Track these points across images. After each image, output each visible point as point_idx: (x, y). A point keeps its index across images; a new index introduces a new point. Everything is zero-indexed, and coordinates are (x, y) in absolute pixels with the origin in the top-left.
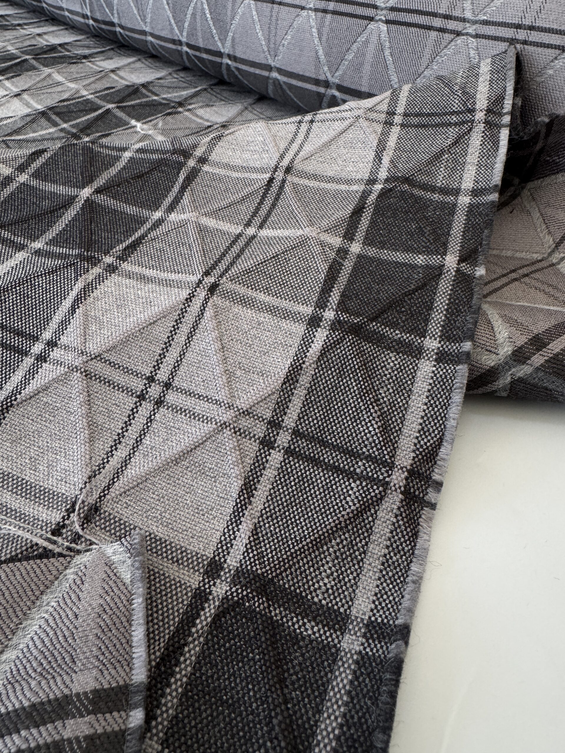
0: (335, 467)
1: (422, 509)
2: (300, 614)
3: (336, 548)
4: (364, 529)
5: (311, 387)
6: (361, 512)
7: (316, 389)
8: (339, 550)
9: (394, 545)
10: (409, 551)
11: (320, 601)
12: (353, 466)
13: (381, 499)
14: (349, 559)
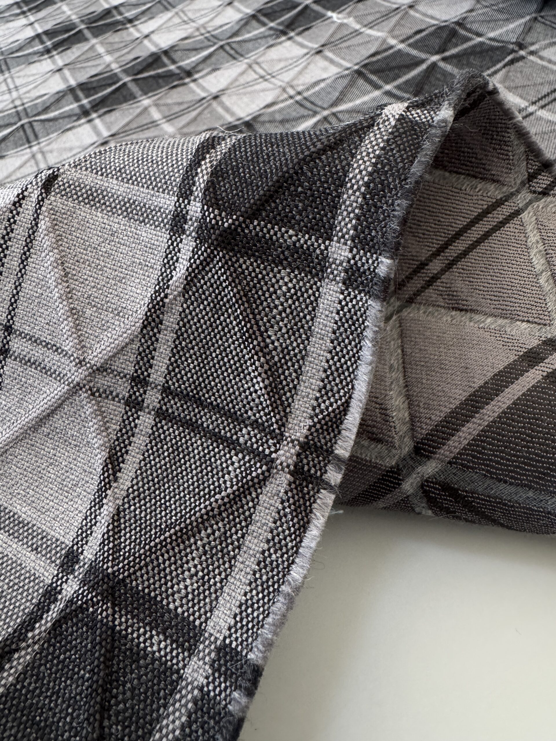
0: (215, 435)
1: (318, 492)
2: (150, 624)
3: (205, 540)
4: (242, 517)
5: (180, 329)
6: (239, 496)
7: (186, 331)
8: (209, 543)
9: (276, 540)
10: (292, 548)
11: (176, 608)
12: (236, 433)
13: (265, 479)
14: (220, 555)
